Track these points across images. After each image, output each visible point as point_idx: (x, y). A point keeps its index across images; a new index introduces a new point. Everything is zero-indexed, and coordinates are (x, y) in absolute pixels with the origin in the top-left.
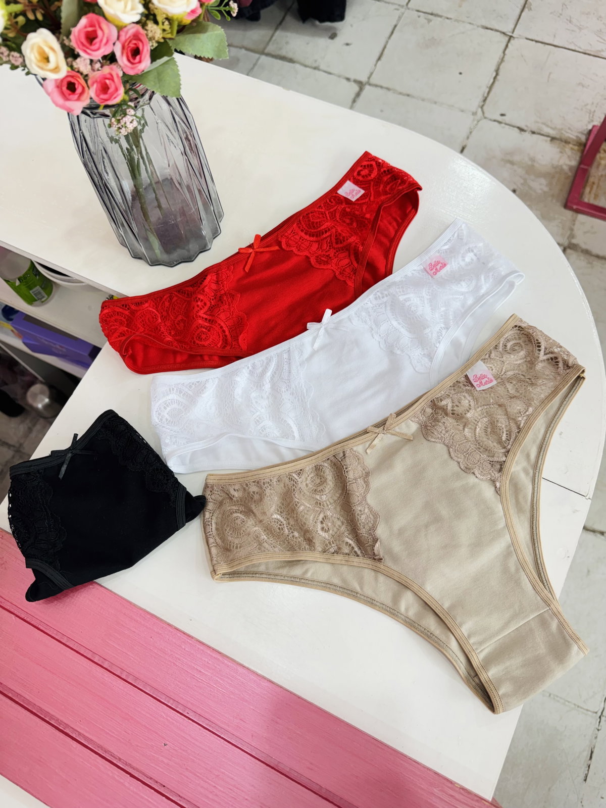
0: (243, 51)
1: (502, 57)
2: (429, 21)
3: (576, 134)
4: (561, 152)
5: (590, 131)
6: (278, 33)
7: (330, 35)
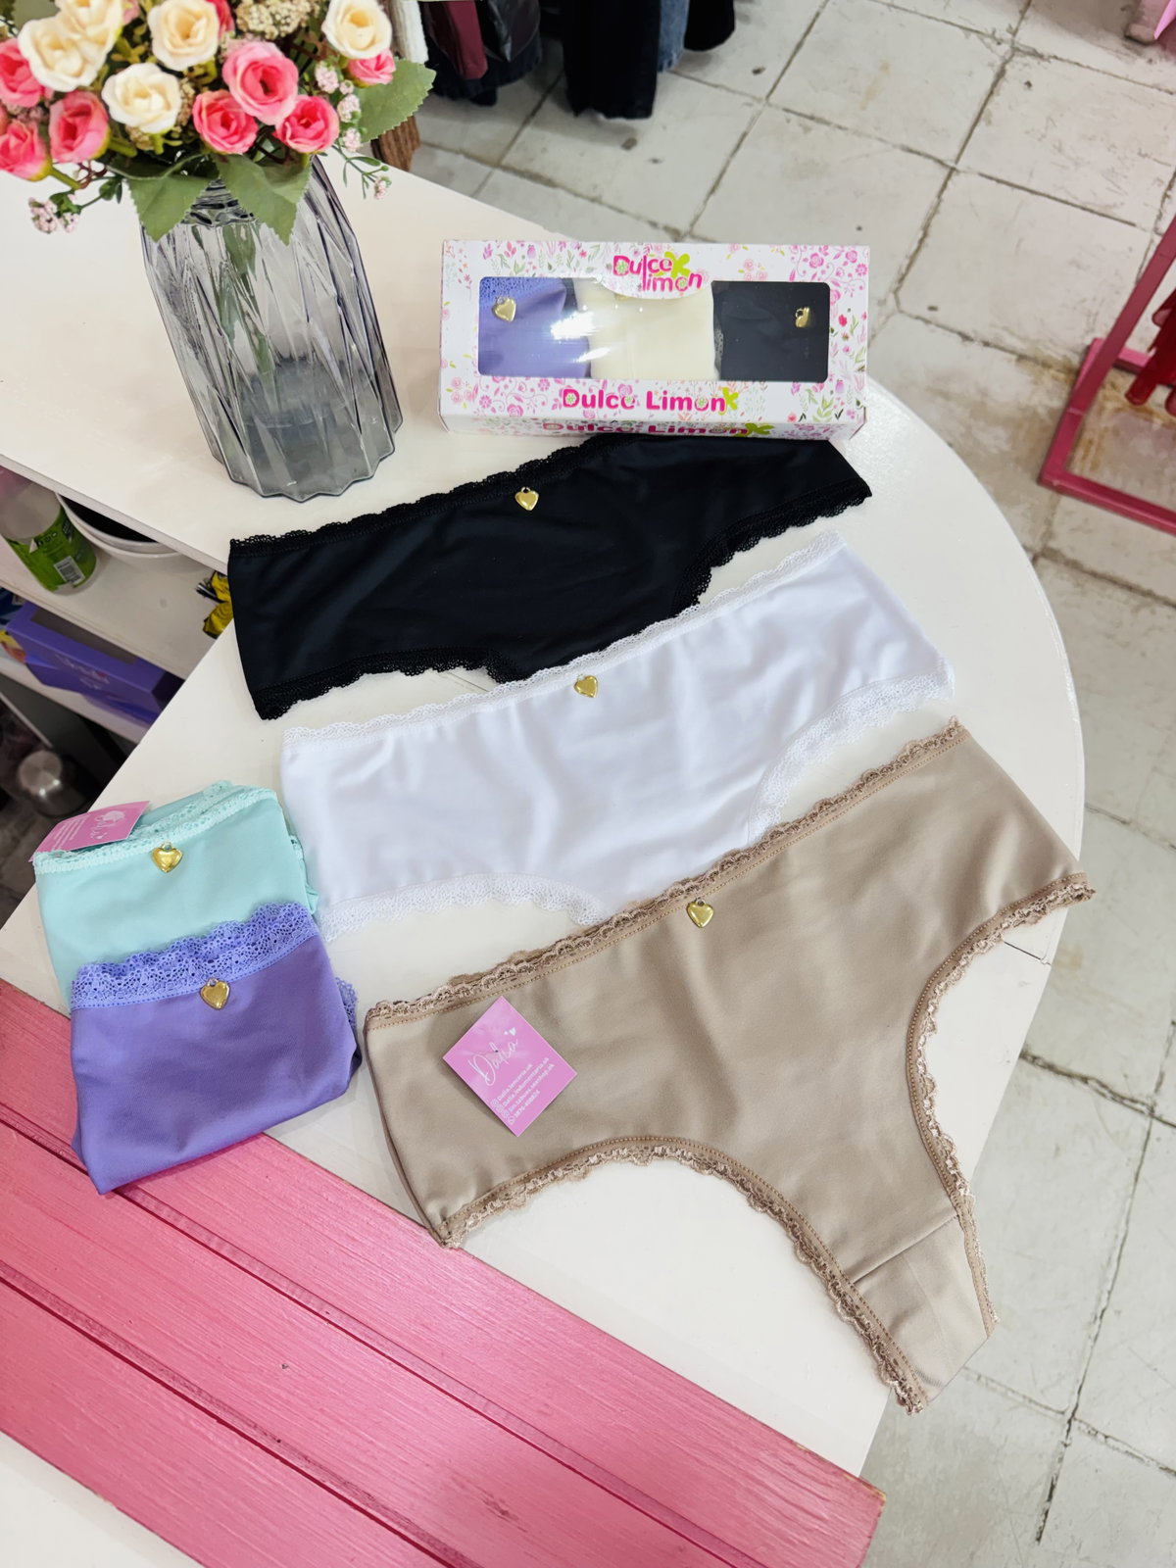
0: (461, 159)
1: (934, 205)
2: (807, 130)
3: (1062, 352)
4: (1035, 383)
5: (1088, 349)
6: (528, 131)
7: (624, 140)
